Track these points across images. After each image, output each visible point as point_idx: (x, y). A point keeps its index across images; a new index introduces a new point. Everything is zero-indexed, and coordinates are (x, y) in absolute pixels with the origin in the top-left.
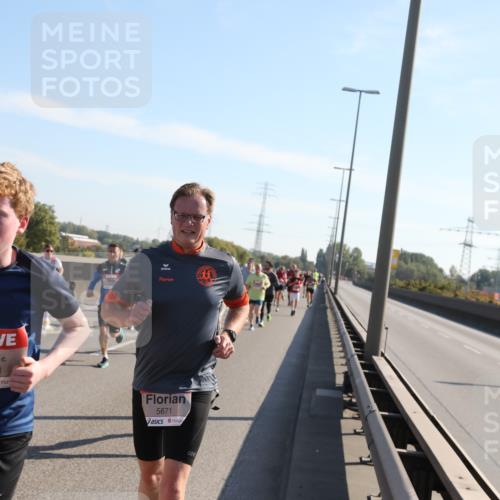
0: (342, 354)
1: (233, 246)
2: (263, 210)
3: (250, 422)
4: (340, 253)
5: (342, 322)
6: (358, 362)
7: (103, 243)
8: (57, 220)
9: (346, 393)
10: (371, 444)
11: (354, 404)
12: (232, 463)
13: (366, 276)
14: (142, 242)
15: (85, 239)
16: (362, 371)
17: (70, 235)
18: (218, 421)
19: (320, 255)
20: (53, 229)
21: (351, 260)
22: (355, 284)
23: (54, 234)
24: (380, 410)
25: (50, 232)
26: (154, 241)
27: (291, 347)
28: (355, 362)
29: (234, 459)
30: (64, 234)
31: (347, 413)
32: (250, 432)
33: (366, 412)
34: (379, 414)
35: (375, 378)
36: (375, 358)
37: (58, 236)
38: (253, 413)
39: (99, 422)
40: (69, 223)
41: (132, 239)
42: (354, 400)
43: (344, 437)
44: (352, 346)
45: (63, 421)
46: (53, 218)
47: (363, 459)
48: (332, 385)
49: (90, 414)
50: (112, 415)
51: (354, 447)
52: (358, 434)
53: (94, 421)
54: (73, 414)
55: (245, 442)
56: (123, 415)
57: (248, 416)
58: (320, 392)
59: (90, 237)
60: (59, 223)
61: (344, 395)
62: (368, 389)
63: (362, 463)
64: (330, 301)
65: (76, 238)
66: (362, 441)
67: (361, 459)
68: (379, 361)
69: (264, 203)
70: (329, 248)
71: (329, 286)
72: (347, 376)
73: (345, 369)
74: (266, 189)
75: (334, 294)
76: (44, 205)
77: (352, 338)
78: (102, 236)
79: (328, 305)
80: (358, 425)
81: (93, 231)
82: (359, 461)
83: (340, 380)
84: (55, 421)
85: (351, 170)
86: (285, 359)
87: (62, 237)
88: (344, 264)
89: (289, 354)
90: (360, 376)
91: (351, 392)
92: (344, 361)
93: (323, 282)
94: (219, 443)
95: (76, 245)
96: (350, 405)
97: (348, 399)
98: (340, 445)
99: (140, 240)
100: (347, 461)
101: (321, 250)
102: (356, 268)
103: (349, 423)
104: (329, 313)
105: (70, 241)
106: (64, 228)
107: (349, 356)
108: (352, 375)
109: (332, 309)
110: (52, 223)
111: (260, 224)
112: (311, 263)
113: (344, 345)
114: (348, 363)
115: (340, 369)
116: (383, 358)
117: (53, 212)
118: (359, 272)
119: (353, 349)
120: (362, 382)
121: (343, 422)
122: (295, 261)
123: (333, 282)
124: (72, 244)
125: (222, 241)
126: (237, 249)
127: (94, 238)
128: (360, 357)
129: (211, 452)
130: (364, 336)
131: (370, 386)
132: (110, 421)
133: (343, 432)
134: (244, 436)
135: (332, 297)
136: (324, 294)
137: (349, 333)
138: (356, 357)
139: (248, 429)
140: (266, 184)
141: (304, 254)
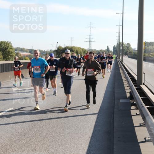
0: (128, 85)
1: (81, 49)
2: (90, 33)
3: (97, 115)
4: (122, 46)
5: (127, 73)
6: (135, 88)
7: (31, 54)
8: (13, 47)
9: (132, 100)
11: (135, 104)
12: (92, 131)
13: (133, 54)
14: (46, 51)
15: (24, 53)
16: (137, 91)
17: (19, 52)
18: (85, 116)
19: (114, 48)
20: (12, 50)
21: (126, 48)
23: (13, 52)
24: (146, 105)
25: (11, 52)
26: (51, 50)
27: (107, 85)
28: (134, 88)
30: (16, 52)
31: (133, 107)
32: (97, 119)
33: (141, 107)
34: (146, 107)
35: (142, 93)
36: (141, 85)
37: (14, 53)
39: (41, 121)
40: (18, 47)
42: (135, 102)
43: (132, 117)
45: (27, 123)
46: (11, 46)
47: (141, 124)
48: (125, 97)
50: (45, 118)
51: (137, 120)
52: (138, 115)
53: (39, 122)
54: (31, 120)
56: (49, 118)
57: (96, 113)
58: (121, 101)
59: (27, 52)
60: (14, 48)
61: (131, 101)
62: (140, 98)
63: (141, 126)
64: (120, 65)
65: (21, 53)
66: (140, 117)
67: (140, 124)
68: (143, 86)
69: (91, 30)
70: (117, 45)
71: (119, 59)
73: (130, 91)
74: (91, 25)
75: (122, 62)
77: (131, 79)
78: (31, 51)
79: (119, 66)
80: (137, 111)
81: (27, 49)
82: (139, 125)
83: (128, 95)
84: (25, 123)
85: (123, 13)
87: (17, 53)
88: (124, 50)
89: (107, 87)
92: (129, 88)
95: (22, 55)
96: (133, 104)
97: (132, 102)
98: (132, 120)
99: (45, 50)
100: (135, 125)
101: (115, 46)
102: (129, 51)
103: (134, 111)
104: (120, 69)
105: (19, 54)
106: (16, 49)
107: (131, 86)
108: (133, 92)
109: (122, 68)
110: (11, 48)
111: (90, 39)
112: (112, 51)
113: (128, 82)
114: (131, 88)
115: (128, 91)
117: (11, 44)
118: (130, 52)
119: (132, 83)
120: (137, 95)
121: (131, 111)
122: (105, 51)
123: (121, 57)
124: (20, 55)
126: (82, 49)
128: (135, 86)
129: (84, 128)
130: (136, 77)
132: (45, 121)
133: (132, 115)
134: (95, 121)
135: (121, 64)
136: (118, 63)
137: (130, 77)
138: (134, 86)
139: (96, 118)
140: (91, 23)
141: (108, 48)
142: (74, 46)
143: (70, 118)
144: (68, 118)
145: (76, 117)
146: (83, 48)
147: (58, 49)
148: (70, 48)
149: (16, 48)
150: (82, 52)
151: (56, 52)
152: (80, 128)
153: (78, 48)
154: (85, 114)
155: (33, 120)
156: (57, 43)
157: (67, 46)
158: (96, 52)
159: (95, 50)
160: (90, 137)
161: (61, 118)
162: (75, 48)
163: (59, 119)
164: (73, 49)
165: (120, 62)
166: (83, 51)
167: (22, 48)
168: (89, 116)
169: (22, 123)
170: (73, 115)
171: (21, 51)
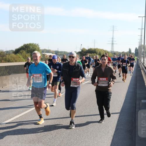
1: (104, 51)
2: (113, 36)
3: (119, 114)
4: (144, 48)
8: (40, 49)
12: (114, 130)
19: (136, 50)
29: (115, 128)
30: (43, 53)
32: (119, 118)
38: (119, 111)
39: (65, 119)
40: (45, 49)
41: (67, 52)
45: (53, 120)
46: (39, 48)
49: (62, 117)
53: (63, 119)
54: (56, 117)
55: (118, 122)
57: (118, 112)
58: (143, 101)
59: (52, 53)
60: (41, 50)
64: (142, 66)
69: (113, 33)
71: (141, 61)
74: (113, 28)
75: (143, 64)
76: (35, 44)
78: (57, 53)
79: (141, 68)
81: (53, 51)
84: (50, 120)
86: (128, 90)
87: (43, 55)
89: (129, 88)
94: (108, 123)
101: (136, 48)
106: (43, 51)
109: (143, 69)
111: (112, 41)
112: (133, 53)
117: (39, 46)
122: (127, 53)
124: (47, 57)
125: (99, 49)
127: (54, 54)
134: (117, 120)
136: (139, 64)
139: (118, 117)
140: (113, 26)
141: (130, 50)
142: (97, 48)
143: (93, 116)
144: (91, 116)
146: (106, 51)
147: (82, 51)
148: (93, 50)
149: (43, 49)
151: (80, 54)
153: (101, 50)
155: (58, 117)
156: (81, 45)
157: (90, 48)
158: (118, 54)
159: (118, 52)
160: (113, 135)
161: (84, 116)
163: (82, 117)
164: (97, 51)
167: (48, 50)
169: (48, 120)
170: (96, 114)
171: (48, 53)
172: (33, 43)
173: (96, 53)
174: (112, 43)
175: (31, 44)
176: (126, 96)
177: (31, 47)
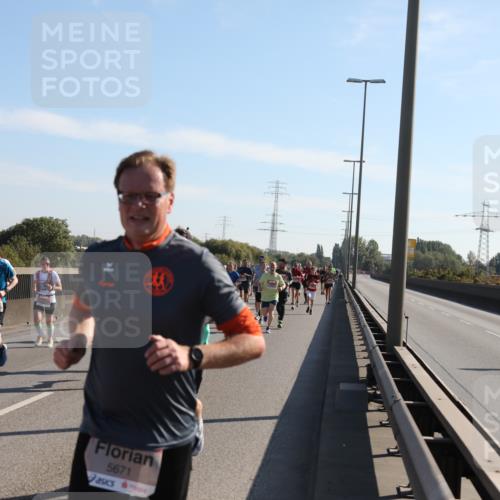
0: (364, 348)
1: (248, 247)
2: (276, 209)
3: (275, 421)
4: (356, 246)
6: (380, 353)
8: (71, 234)
10: (398, 434)
11: (379, 396)
12: (259, 463)
13: (384, 269)
16: (384, 362)
18: (243, 423)
19: (336, 249)
20: (67, 242)
21: (367, 253)
22: (373, 277)
23: (69, 248)
24: (405, 400)
25: (65, 246)
27: (310, 346)
28: (377, 354)
29: (261, 458)
31: (373, 406)
32: (276, 430)
33: (391, 401)
34: (404, 403)
35: (399, 368)
36: (396, 347)
37: (73, 249)
38: (277, 412)
40: (83, 236)
42: (378, 392)
43: (370, 430)
44: (373, 338)
46: (66, 232)
47: (391, 450)
48: (356, 379)
51: (381, 439)
52: (385, 425)
55: (271, 441)
57: (273, 414)
58: (343, 386)
60: (73, 237)
61: (369, 388)
62: (392, 379)
63: (390, 454)
64: (348, 295)
66: (389, 433)
67: (388, 450)
68: (402, 351)
69: (276, 201)
70: (344, 243)
71: (346, 280)
72: (370, 368)
73: (368, 362)
74: (277, 187)
75: (353, 288)
76: (56, 220)
77: (373, 331)
79: (346, 298)
80: (384, 417)
82: (386, 452)
83: (363, 373)
85: (361, 162)
86: (307, 356)
88: (360, 258)
89: (310, 351)
90: (383, 367)
91: (375, 384)
92: (366, 354)
93: (340, 276)
94: (245, 444)
96: (374, 398)
97: (372, 392)
100: (374, 453)
101: (337, 245)
102: (373, 261)
103: (375, 415)
104: (348, 306)
106: (79, 241)
107: (371, 348)
108: (375, 366)
109: (351, 303)
110: (66, 238)
111: (273, 223)
112: (329, 258)
113: (365, 339)
114: (370, 357)
115: (362, 363)
116: (404, 348)
117: (66, 226)
118: (376, 265)
119: (374, 341)
120: (385, 372)
121: (368, 414)
122: (311, 257)
123: (351, 276)
125: (236, 243)
126: (253, 249)
128: (382, 349)
129: (238, 453)
130: (385, 326)
131: (393, 376)
133: (369, 425)
134: (270, 435)
135: (350, 291)
136: (342, 289)
137: (370, 325)
138: (378, 348)
139: (273, 428)
140: (277, 183)
141: (320, 250)
142: (230, 240)
145: (218, 424)
148: (220, 244)
150: (251, 256)
152: (229, 452)
153: (242, 245)
154: (243, 417)
159: (286, 253)
162: (233, 246)
164: (229, 247)
165: (348, 287)
166: (253, 254)
167: (93, 238)
168: (253, 422)
170: (212, 418)
172: (51, 218)
173: (228, 254)
174: (273, 227)
175: (46, 219)
176: (299, 373)
177: (45, 229)
